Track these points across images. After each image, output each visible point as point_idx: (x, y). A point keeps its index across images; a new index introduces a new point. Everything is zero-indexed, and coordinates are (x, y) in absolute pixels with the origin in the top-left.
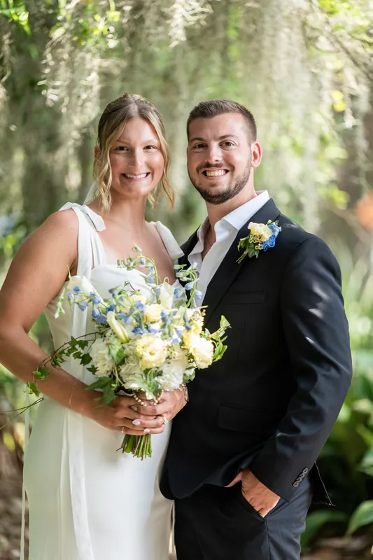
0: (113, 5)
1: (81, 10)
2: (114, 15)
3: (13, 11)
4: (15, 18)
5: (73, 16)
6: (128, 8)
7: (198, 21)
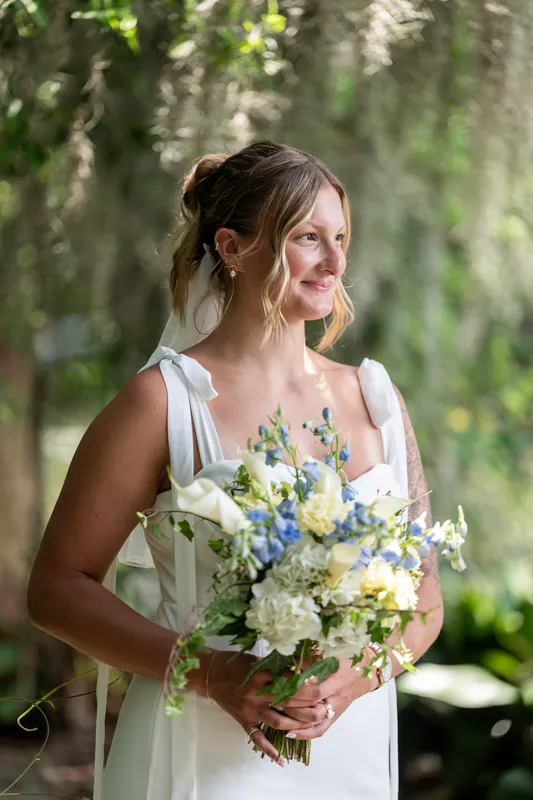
0: (273, 6)
1: (221, 13)
2: (275, 21)
3: (110, 13)
4: (114, 24)
5: (209, 22)
6: (296, 12)
7: (410, 35)
